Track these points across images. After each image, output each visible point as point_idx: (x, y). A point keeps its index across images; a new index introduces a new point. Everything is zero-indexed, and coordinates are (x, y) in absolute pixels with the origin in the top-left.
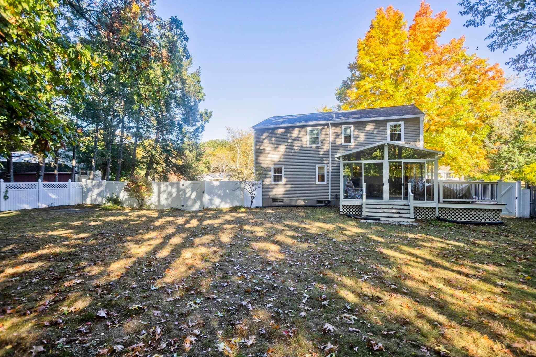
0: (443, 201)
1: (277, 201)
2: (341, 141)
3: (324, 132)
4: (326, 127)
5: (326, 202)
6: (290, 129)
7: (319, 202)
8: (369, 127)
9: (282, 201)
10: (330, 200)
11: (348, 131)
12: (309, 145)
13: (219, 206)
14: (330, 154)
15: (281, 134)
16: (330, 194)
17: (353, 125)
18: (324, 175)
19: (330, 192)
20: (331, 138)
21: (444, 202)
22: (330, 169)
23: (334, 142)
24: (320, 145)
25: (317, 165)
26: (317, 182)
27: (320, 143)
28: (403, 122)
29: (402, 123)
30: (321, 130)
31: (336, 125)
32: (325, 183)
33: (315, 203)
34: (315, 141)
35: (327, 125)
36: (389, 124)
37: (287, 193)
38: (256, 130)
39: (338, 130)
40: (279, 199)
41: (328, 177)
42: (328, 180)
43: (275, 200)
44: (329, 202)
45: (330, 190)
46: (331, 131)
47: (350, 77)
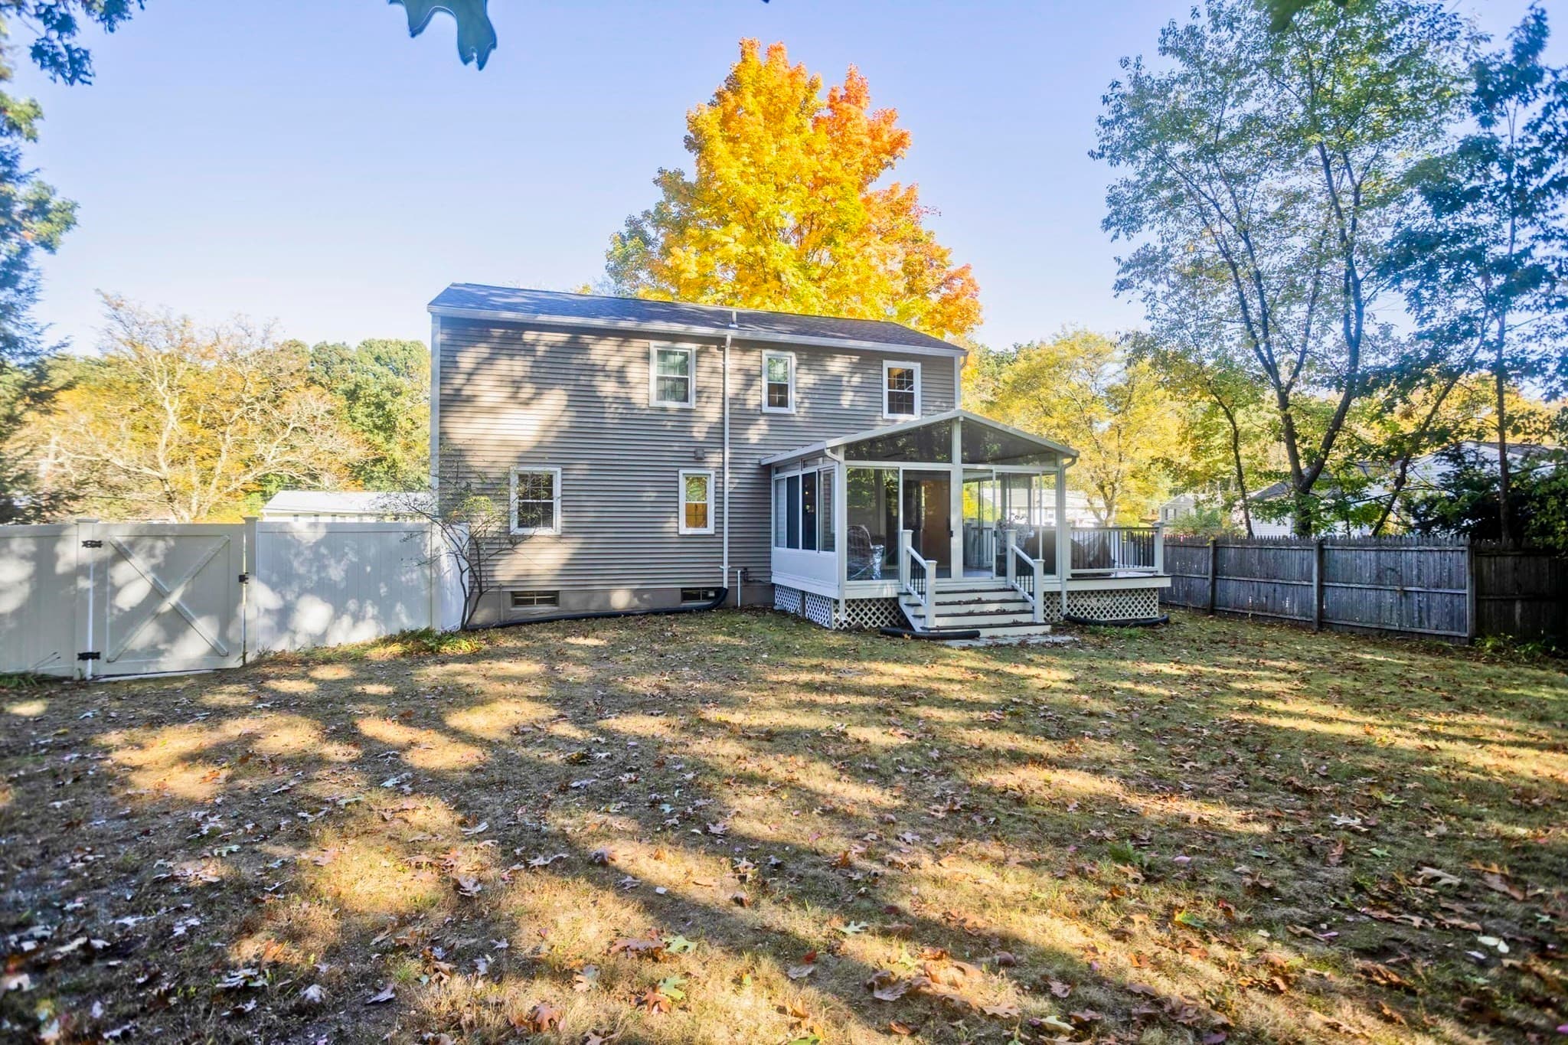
0: (1073, 575)
1: (531, 602)
2: (758, 396)
3: (706, 362)
4: (714, 348)
5: (712, 594)
6: (587, 339)
7: (687, 594)
8: (837, 366)
9: (552, 598)
10: (726, 586)
11: (779, 369)
12: (655, 403)
13: (324, 635)
14: (727, 436)
15: (553, 348)
16: (726, 567)
17: (793, 354)
18: (705, 506)
19: (726, 560)
20: (731, 388)
21: (1076, 577)
22: (727, 485)
23: (738, 400)
24: (692, 404)
25: (682, 472)
26: (685, 530)
27: (693, 398)
28: (919, 365)
29: (916, 367)
30: (699, 353)
31: (745, 345)
32: (710, 530)
33: (676, 602)
34: (678, 389)
35: (720, 342)
36: (887, 364)
37: (570, 568)
38: (446, 322)
39: (750, 360)
40: (539, 593)
41: (719, 513)
42: (719, 522)
43: (520, 598)
44: (721, 593)
45: (726, 555)
46: (732, 360)
47: (652, 211)
